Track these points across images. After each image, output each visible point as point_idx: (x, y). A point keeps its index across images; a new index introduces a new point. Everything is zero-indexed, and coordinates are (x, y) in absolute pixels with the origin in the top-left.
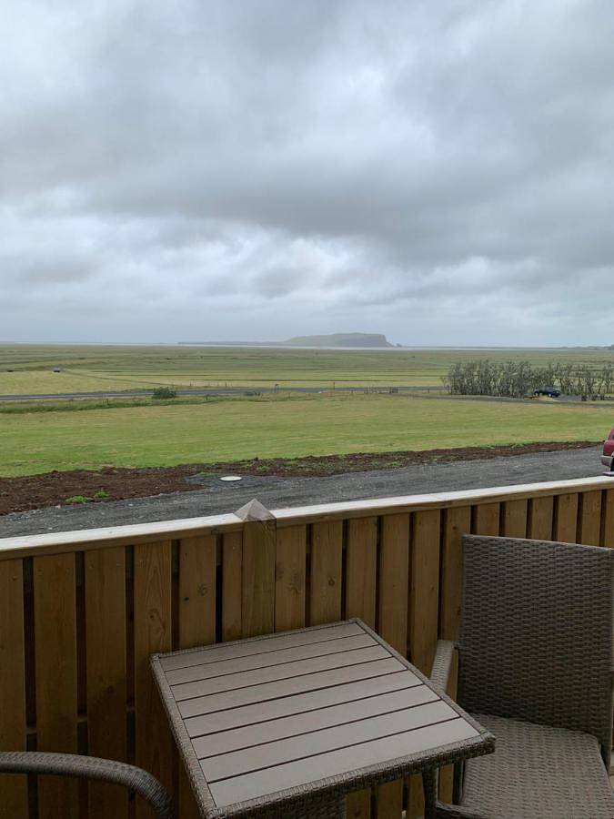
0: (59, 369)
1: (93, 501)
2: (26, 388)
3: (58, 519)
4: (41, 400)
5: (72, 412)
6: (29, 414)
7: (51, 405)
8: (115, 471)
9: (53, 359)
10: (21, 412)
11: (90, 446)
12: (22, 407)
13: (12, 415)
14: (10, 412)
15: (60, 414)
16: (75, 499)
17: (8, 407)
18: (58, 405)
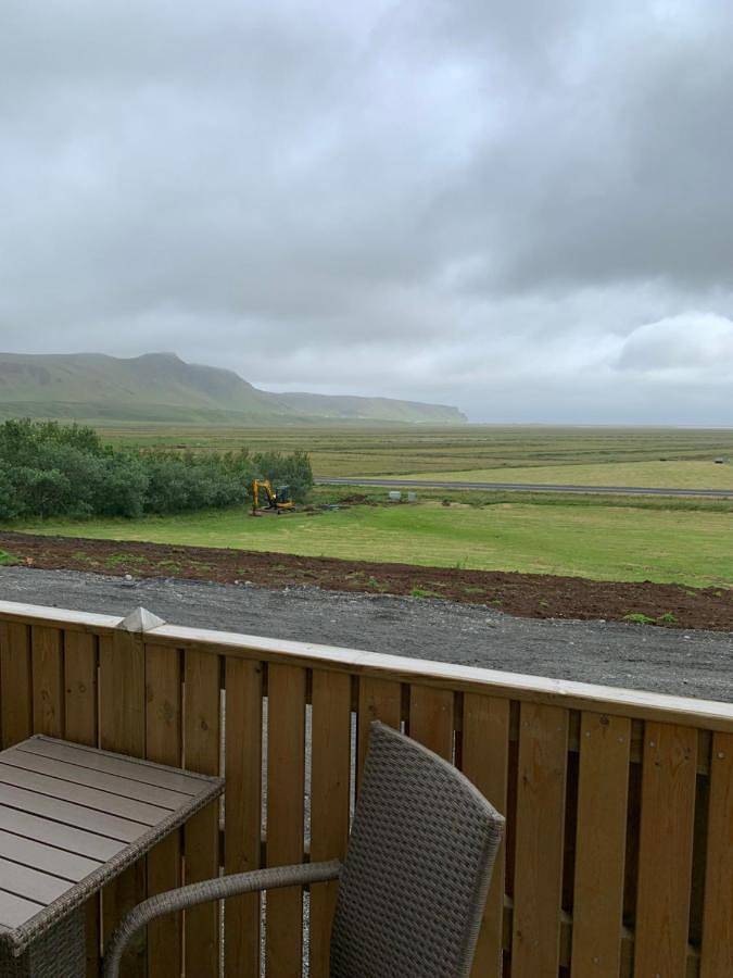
0: (721, 459)
1: (654, 624)
2: (676, 481)
3: (588, 634)
4: (687, 496)
5: (719, 514)
6: (668, 512)
7: (695, 503)
8: (718, 594)
9: (715, 447)
10: (659, 508)
11: (725, 558)
12: (661, 502)
13: (648, 511)
14: (645, 507)
15: (705, 514)
16: (634, 617)
17: (646, 501)
18: (703, 503)
